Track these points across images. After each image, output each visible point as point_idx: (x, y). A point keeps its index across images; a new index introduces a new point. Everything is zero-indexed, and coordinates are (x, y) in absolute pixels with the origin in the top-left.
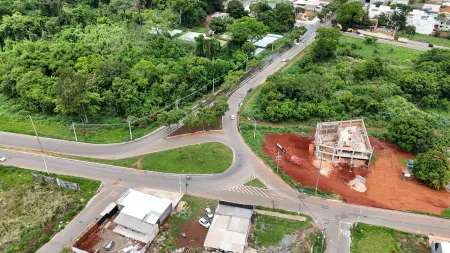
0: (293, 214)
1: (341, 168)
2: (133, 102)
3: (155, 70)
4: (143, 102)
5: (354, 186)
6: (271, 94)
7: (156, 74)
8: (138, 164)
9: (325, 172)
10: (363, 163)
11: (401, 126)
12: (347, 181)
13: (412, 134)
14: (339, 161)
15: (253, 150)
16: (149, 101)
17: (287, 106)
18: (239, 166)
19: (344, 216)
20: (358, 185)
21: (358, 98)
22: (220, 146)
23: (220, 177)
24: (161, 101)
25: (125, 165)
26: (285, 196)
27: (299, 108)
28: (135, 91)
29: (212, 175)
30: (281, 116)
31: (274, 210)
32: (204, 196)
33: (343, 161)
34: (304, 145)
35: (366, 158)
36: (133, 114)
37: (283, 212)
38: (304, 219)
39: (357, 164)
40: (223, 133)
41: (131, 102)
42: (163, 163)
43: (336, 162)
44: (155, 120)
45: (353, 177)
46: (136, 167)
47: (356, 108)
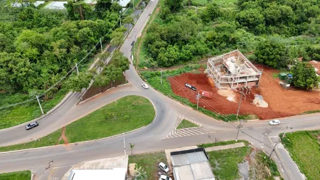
0: (232, 142)
2: (29, 75)
3: (42, 39)
4: (40, 72)
5: (258, 104)
6: (158, 43)
7: (43, 42)
8: (63, 137)
9: (231, 98)
10: (254, 84)
11: (267, 49)
12: (251, 101)
13: (277, 54)
14: (237, 86)
15: (166, 94)
16: (45, 70)
17: (173, 51)
18: (163, 112)
19: (268, 132)
20: (260, 102)
21: (221, 34)
22: (136, 98)
23: (152, 128)
24: (58, 68)
25: (51, 144)
26: (218, 129)
27: (184, 50)
28: (28, 63)
29: (144, 128)
30: (173, 60)
31: (216, 144)
32: (149, 151)
33: (240, 86)
34: (203, 80)
35: (257, 79)
36: (32, 87)
37: (224, 144)
38: (242, 145)
39: (250, 86)
40: (131, 86)
41: (28, 75)
42: (90, 130)
43: (234, 88)
44: (59, 88)
45: (253, 98)
46: (62, 142)
47: (221, 43)
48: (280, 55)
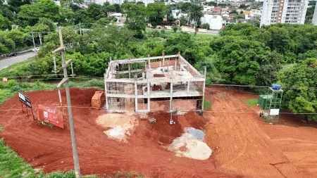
1: (152, 120)
5: (184, 149)
11: (234, 53)
12: (168, 142)
13: (252, 59)
14: (149, 108)
39: (182, 109)
43: (144, 111)
45: (178, 132)
48: (260, 61)
